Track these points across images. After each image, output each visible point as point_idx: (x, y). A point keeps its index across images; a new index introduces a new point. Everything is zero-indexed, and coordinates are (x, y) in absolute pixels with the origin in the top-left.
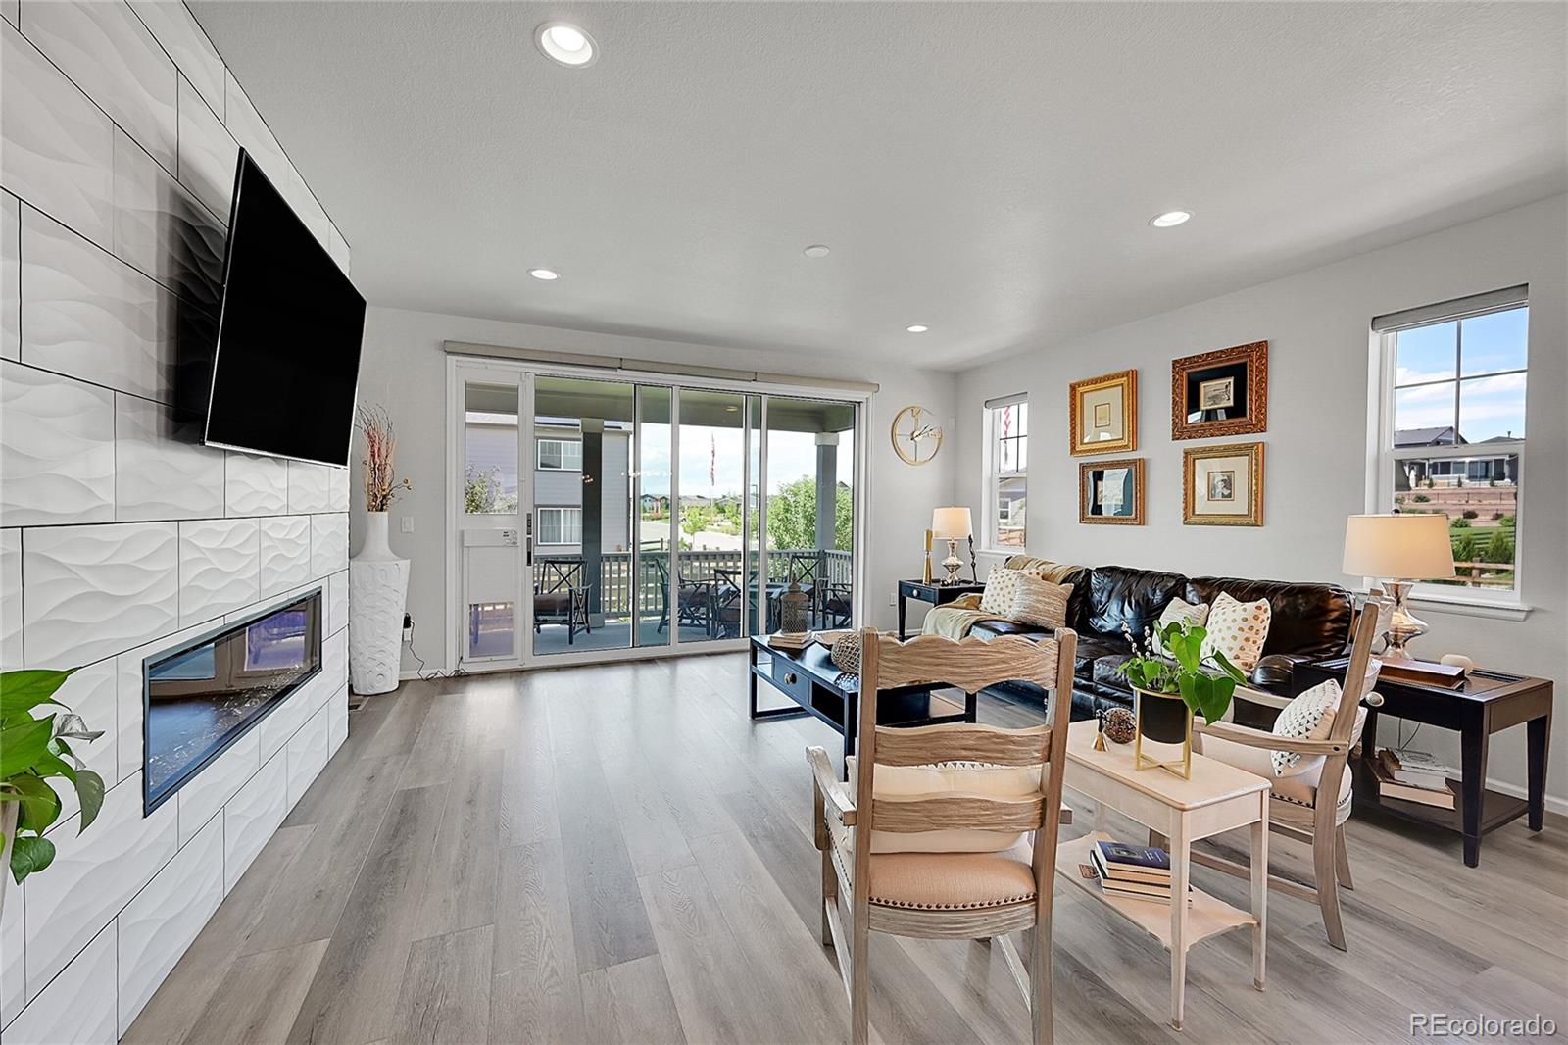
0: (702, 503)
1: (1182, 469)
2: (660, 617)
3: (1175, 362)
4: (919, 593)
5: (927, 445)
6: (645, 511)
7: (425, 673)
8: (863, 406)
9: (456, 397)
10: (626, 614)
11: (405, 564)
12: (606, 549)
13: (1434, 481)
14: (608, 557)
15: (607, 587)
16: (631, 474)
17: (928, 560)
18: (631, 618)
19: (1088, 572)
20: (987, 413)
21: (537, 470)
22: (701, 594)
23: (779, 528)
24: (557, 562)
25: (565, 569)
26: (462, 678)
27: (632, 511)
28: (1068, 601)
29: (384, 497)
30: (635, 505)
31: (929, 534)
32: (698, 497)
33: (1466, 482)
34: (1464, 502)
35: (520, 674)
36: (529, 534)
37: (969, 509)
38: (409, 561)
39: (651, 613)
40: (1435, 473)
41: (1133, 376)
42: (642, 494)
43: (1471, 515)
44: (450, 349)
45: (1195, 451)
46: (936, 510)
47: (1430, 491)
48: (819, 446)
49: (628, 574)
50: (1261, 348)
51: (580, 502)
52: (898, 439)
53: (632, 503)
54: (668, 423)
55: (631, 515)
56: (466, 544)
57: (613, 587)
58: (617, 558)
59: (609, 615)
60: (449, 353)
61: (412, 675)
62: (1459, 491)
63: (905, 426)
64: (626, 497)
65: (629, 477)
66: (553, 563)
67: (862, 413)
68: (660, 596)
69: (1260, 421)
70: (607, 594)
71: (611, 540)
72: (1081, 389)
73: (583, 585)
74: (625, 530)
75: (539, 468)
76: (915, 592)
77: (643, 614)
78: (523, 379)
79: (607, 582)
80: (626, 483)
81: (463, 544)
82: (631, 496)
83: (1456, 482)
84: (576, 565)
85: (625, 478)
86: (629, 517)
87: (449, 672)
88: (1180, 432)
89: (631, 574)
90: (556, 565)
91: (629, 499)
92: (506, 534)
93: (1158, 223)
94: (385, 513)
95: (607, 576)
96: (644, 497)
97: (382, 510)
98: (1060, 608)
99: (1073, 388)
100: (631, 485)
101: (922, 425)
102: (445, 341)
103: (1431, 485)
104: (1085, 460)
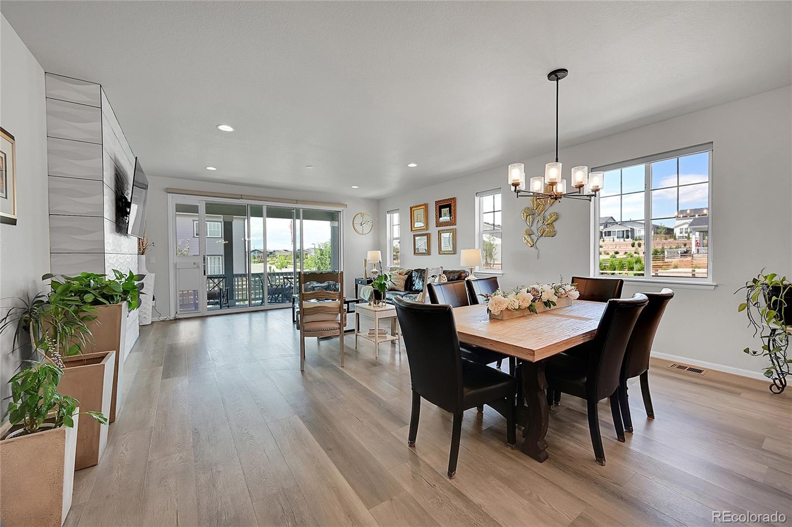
0: (287, 254)
1: (438, 236)
2: (261, 301)
3: (436, 202)
4: (361, 282)
5: (367, 228)
6: (255, 258)
7: (162, 318)
8: (341, 212)
9: (172, 209)
10: (246, 300)
11: (153, 275)
12: (236, 271)
13: (605, 239)
14: (237, 275)
15: (236, 293)
16: (247, 239)
17: (365, 270)
18: (248, 301)
19: (412, 270)
20: (388, 216)
21: (194, 237)
22: (279, 289)
23: (318, 262)
24: (213, 278)
25: (216, 280)
26: (177, 320)
27: (247, 259)
28: (406, 281)
29: (144, 249)
30: (248, 254)
31: (365, 260)
32: (285, 250)
33: (616, 239)
34: (615, 248)
35: (203, 318)
36: (204, 263)
37: (380, 251)
38: (154, 274)
39: (258, 299)
40: (605, 236)
41: (426, 205)
42: (252, 249)
43: (617, 253)
44: (169, 191)
45: (441, 231)
46: (369, 252)
47: (603, 243)
48: (331, 227)
49: (246, 286)
50: (454, 199)
51: (222, 253)
52: (355, 225)
53: (247, 254)
54: (261, 217)
55: (247, 260)
56: (177, 268)
57: (239, 293)
58: (241, 275)
59: (239, 301)
60: (168, 193)
61: (156, 319)
62: (614, 243)
63: (358, 220)
64: (244, 250)
65: (245, 240)
66: (211, 278)
67: (341, 216)
68: (261, 291)
69: (454, 221)
70: (237, 296)
71: (238, 269)
72: (413, 209)
73: (225, 287)
74: (244, 267)
75: (195, 236)
76: (360, 282)
77: (254, 300)
78: (200, 202)
79: (236, 290)
80: (244, 243)
81: (176, 267)
82: (247, 250)
83: (612, 240)
84: (221, 279)
85: (244, 241)
86: (246, 262)
87: (172, 317)
88: (438, 224)
89: (248, 287)
90: (213, 279)
91: (246, 252)
92: (194, 263)
93: (409, 165)
94: (144, 256)
95: (236, 288)
96: (253, 251)
97: (143, 254)
98: (403, 283)
99: (411, 208)
100: (246, 244)
101: (365, 219)
102: (167, 188)
103: (603, 241)
104: (415, 234)
